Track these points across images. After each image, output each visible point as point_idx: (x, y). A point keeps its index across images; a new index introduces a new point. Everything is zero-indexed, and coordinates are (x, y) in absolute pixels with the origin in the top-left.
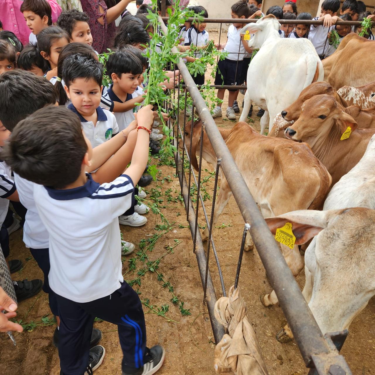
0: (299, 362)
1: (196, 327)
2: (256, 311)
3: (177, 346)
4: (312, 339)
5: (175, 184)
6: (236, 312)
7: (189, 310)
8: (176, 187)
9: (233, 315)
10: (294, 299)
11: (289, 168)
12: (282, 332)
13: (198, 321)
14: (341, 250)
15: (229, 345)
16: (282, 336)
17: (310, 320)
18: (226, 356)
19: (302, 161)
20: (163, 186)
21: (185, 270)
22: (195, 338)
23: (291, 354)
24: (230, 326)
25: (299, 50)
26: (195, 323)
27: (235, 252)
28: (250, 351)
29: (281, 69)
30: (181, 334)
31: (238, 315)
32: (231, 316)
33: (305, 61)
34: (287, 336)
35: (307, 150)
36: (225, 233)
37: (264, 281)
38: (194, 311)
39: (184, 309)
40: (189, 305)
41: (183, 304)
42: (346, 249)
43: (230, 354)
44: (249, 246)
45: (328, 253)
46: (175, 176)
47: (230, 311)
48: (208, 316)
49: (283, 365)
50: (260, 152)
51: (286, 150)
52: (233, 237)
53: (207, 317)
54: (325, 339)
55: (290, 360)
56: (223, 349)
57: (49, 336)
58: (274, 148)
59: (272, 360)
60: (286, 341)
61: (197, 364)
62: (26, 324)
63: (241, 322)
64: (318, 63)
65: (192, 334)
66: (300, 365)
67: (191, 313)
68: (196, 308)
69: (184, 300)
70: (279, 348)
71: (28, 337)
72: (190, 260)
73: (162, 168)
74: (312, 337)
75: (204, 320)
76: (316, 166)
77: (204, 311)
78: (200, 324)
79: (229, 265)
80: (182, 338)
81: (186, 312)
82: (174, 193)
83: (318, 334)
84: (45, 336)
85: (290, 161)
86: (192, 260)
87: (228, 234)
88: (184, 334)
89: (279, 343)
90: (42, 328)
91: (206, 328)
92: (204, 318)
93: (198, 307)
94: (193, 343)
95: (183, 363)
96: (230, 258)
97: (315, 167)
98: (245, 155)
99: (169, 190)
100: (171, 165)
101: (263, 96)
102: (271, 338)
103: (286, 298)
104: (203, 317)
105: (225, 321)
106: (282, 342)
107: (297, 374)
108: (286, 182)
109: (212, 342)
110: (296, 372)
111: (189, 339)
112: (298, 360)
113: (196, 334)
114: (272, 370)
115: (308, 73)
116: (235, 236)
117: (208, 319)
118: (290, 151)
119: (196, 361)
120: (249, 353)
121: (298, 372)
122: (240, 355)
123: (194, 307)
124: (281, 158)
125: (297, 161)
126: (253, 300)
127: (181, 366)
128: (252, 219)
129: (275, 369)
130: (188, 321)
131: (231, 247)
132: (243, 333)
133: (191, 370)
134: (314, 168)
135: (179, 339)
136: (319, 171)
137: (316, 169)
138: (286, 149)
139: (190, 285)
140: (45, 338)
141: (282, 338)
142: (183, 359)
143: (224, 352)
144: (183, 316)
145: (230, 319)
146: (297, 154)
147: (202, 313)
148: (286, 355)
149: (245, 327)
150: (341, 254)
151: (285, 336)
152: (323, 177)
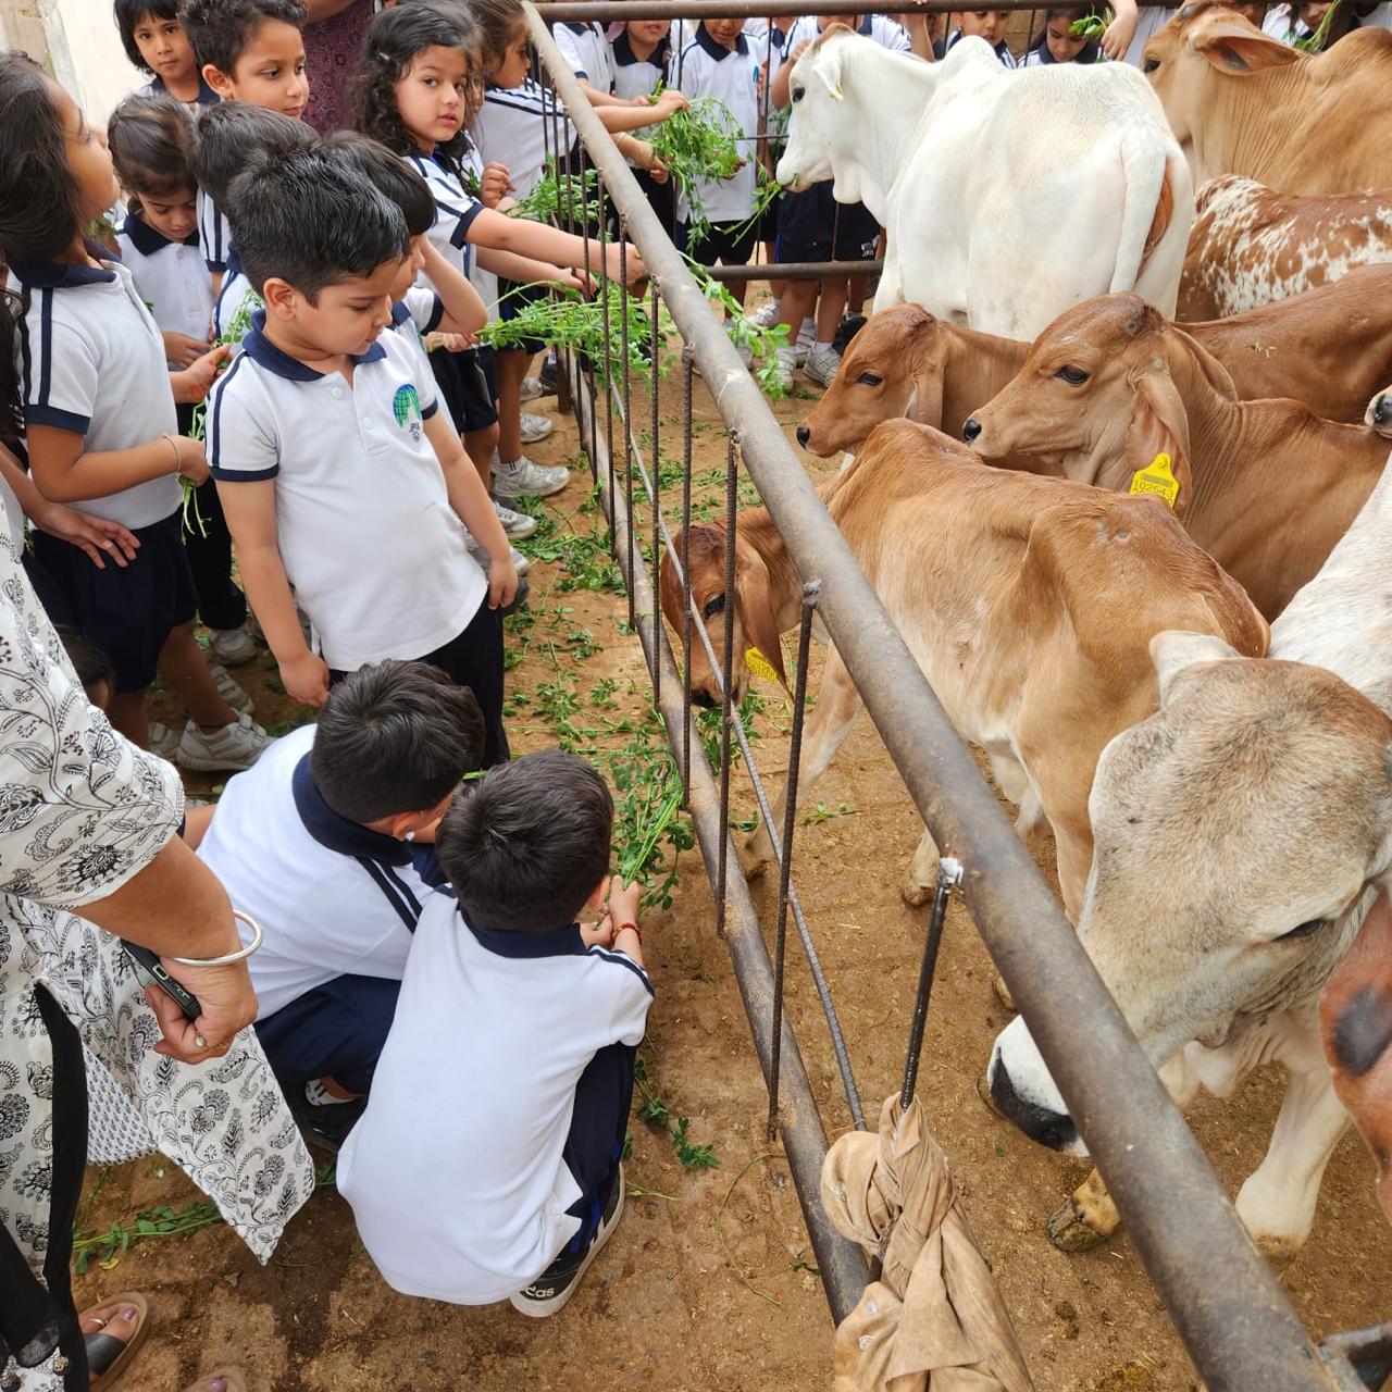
0: (1140, 1325)
1: (742, 1211)
2: (963, 1136)
3: (671, 1290)
4: (1275, 1373)
5: (628, 660)
6: (914, 1197)
7: (710, 1148)
8: (631, 672)
9: (901, 1210)
10: (1181, 1193)
11: (1097, 602)
12: (1069, 1214)
13: (746, 1186)
14: (1168, 791)
15: (889, 1327)
16: (1068, 1228)
17: (1256, 1288)
18: (883, 1372)
19: (1150, 567)
20: (581, 670)
21: (684, 994)
22: (739, 1252)
23: (1106, 1293)
24: (890, 1251)
25: (1096, 109)
26: (735, 1198)
27: (871, 911)
28: (977, 1349)
29: (1023, 188)
30: (687, 1242)
31: (920, 1211)
32: (893, 1211)
33: (1117, 157)
34: (1089, 1224)
35: (1167, 524)
36: (831, 842)
37: (989, 1020)
38: (729, 1150)
39: (692, 1144)
40: (709, 1128)
41: (684, 1125)
42: (1185, 786)
43: (898, 1368)
44: (923, 888)
45: (1126, 802)
46: (624, 631)
47: (886, 1192)
48: (784, 1165)
49: (1080, 1339)
50: (972, 534)
51: (1079, 527)
52: (859, 854)
53: (779, 1170)
54: (1326, 1362)
55: (1105, 1318)
56: (866, 1342)
57: (181, 1277)
58: (1030, 523)
59: (1037, 1322)
60: (1086, 1247)
61: (755, 1356)
62: (90, 1236)
63: (935, 1237)
64: (1168, 162)
65: (726, 1241)
66: (1142, 1335)
67: (717, 1158)
68: (738, 1140)
69: (690, 1110)
70: (1061, 1274)
71: (101, 1286)
72: (703, 952)
73: (573, 599)
74: (1272, 1361)
75: (770, 1184)
76: (1207, 584)
77: (769, 1150)
78: (755, 1198)
79: (852, 965)
80: (689, 1258)
81: (700, 1154)
82: (626, 695)
83: (1298, 1348)
84: (167, 1280)
85: (1100, 570)
86: (709, 952)
87: (841, 842)
88: (698, 1243)
89: (1058, 1253)
90: (152, 1252)
91: (778, 1214)
92: (770, 1175)
93: (744, 1135)
94: (734, 1275)
95: (700, 1355)
96: (856, 936)
97: (1201, 588)
98: (912, 546)
99: (606, 686)
100: (609, 586)
101: (960, 299)
102: (1029, 1236)
103: (1141, 1189)
104: (763, 1170)
105: (871, 1230)
106: (1071, 1248)
107: (1133, 1370)
108: (1089, 655)
109: (805, 1265)
110: (1132, 1364)
111: (716, 1258)
112: (1133, 1315)
113: (743, 1238)
114: (1038, 1359)
115: (1131, 200)
116: (866, 851)
117: (784, 1178)
118: (1094, 532)
119: (750, 1345)
120: (973, 1359)
121: (1139, 1363)
122: (937, 1368)
123: (729, 1135)
124: (1060, 562)
125: (1127, 568)
126: (951, 1093)
127: (695, 1367)
128: (968, 840)
129: (1049, 1356)
130: (708, 1192)
131: (855, 895)
132: (945, 1282)
133: (732, 1380)
134: (1200, 596)
135: (680, 1262)
136: (1218, 607)
137: (1207, 598)
138: (1079, 522)
139: (708, 1052)
140: (168, 1286)
141: (1068, 1234)
142: (699, 1338)
143: (873, 1355)
144: (688, 1171)
145: (888, 1224)
146: (1126, 540)
147: (761, 1155)
148: (1088, 1298)
149: (953, 1259)
150: (1165, 804)
151: (1081, 1228)
152: (1236, 630)
